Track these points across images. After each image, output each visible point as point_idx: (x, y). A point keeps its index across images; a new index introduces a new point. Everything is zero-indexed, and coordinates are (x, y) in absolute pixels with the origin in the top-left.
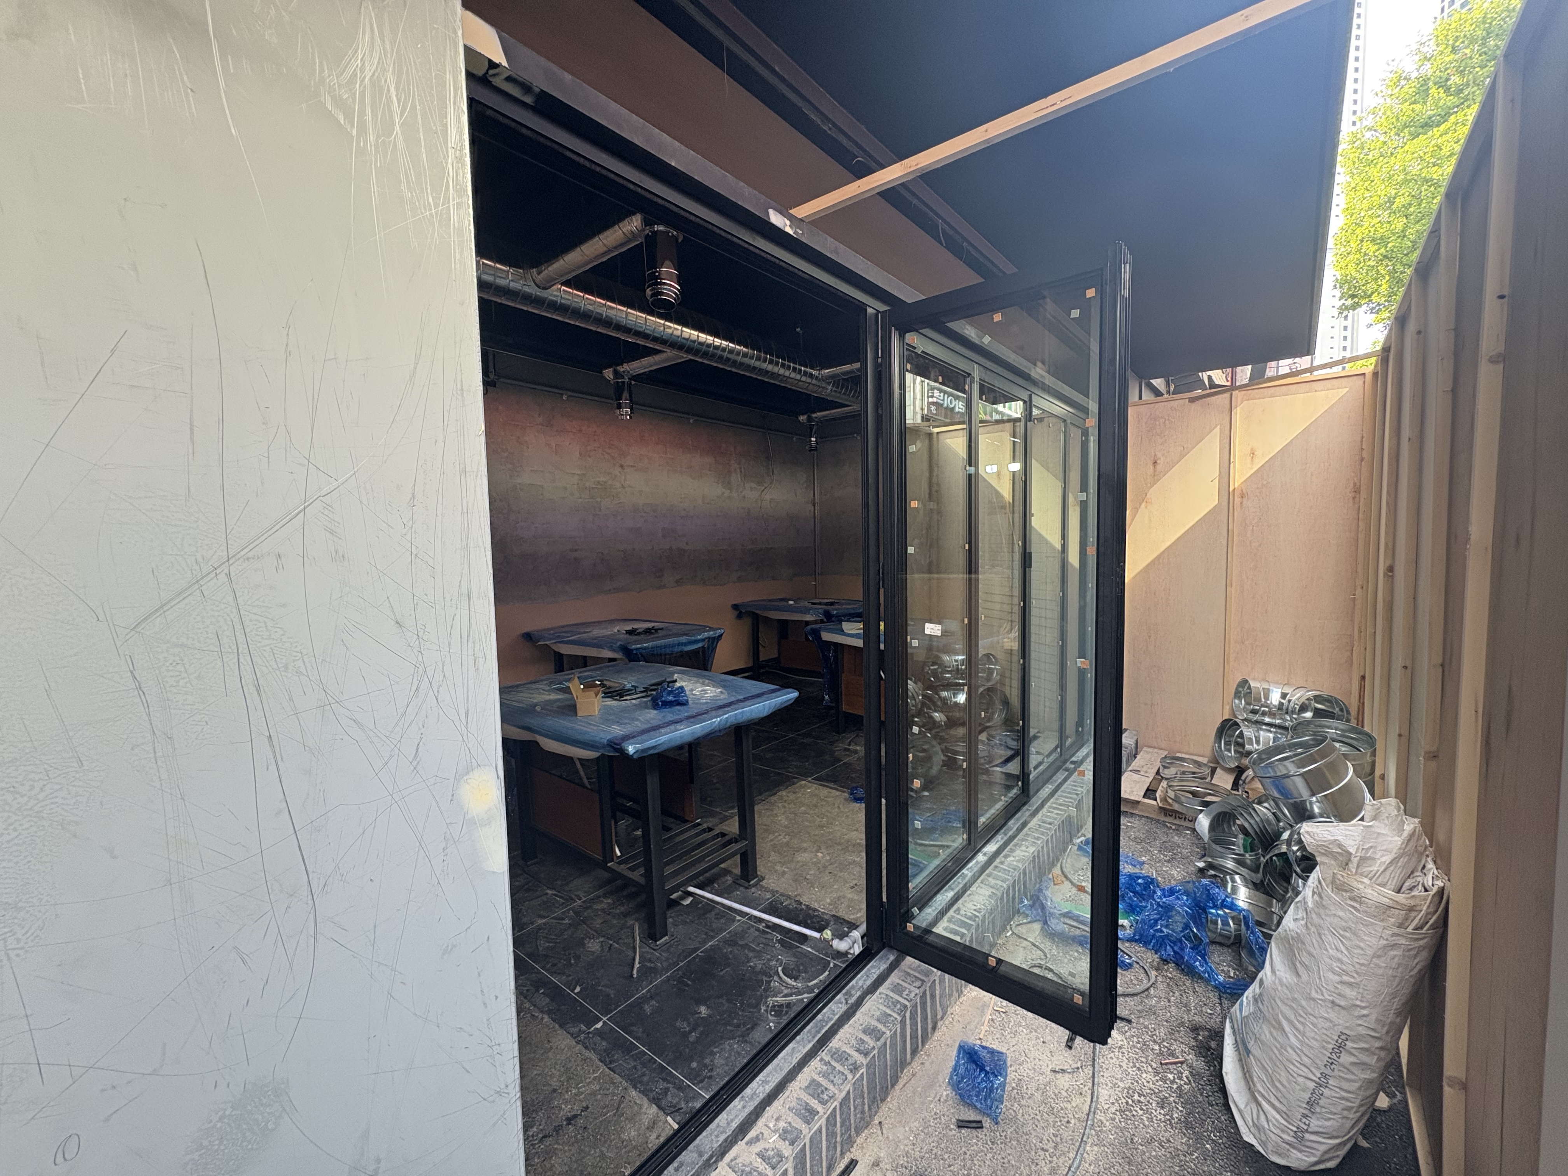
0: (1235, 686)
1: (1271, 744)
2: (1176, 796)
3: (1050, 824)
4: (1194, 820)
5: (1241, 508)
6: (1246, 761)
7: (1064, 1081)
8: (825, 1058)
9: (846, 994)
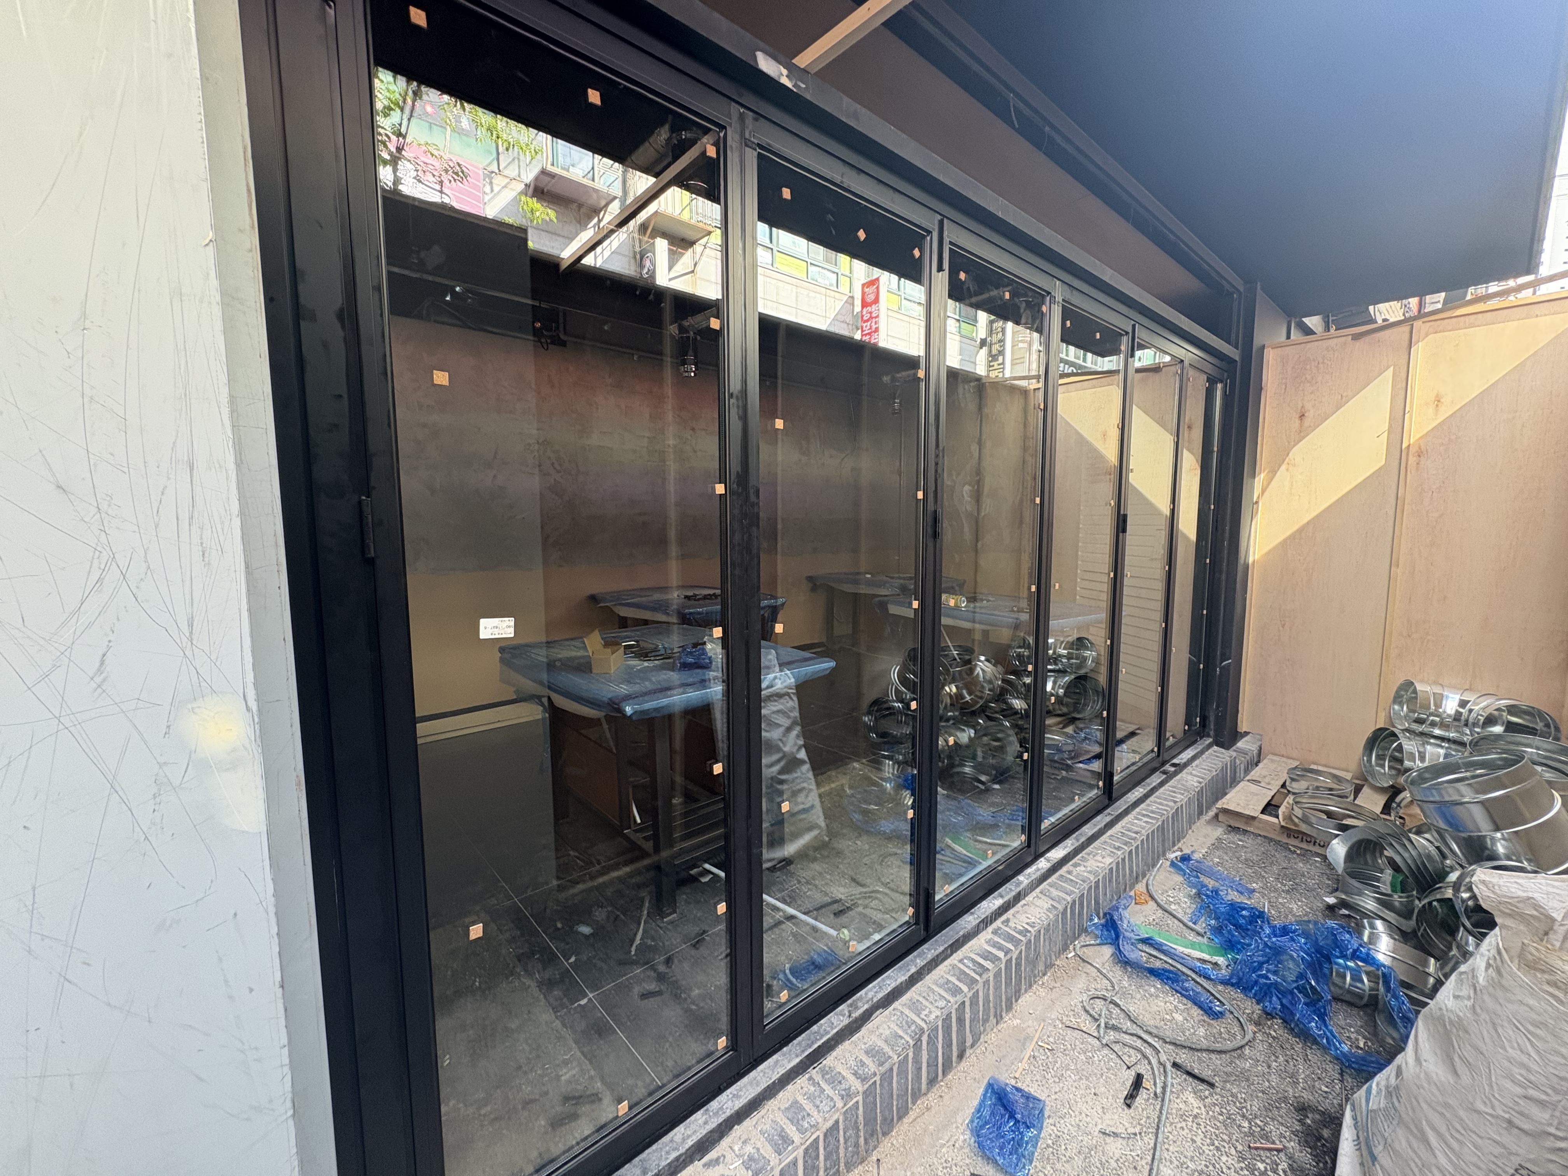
0: (1395, 689)
1: (1441, 760)
2: (1304, 814)
3: (1136, 833)
4: (1325, 846)
5: (1417, 469)
6: (1402, 780)
7: (1115, 1148)
8: (814, 1077)
9: (851, 1005)
